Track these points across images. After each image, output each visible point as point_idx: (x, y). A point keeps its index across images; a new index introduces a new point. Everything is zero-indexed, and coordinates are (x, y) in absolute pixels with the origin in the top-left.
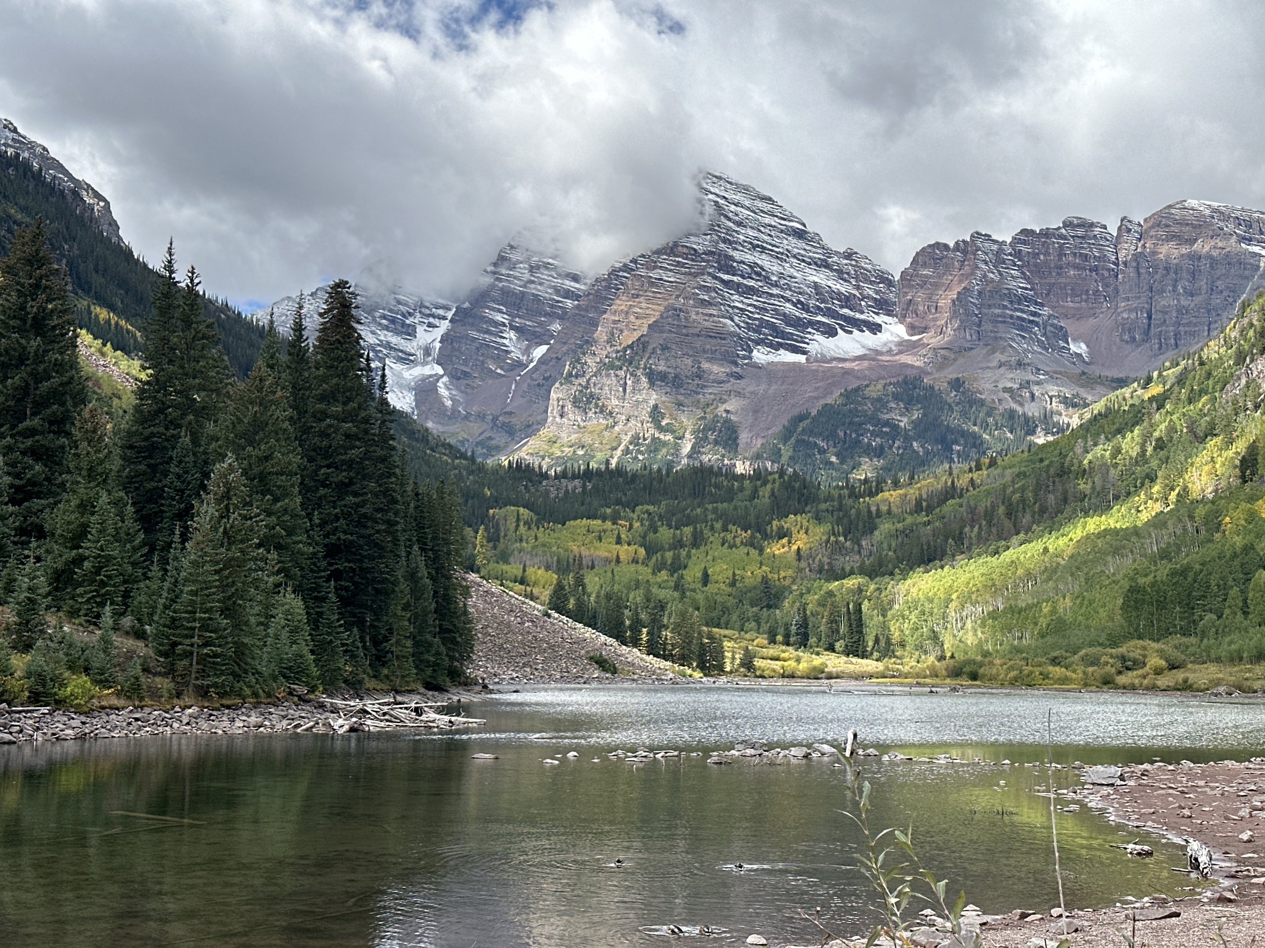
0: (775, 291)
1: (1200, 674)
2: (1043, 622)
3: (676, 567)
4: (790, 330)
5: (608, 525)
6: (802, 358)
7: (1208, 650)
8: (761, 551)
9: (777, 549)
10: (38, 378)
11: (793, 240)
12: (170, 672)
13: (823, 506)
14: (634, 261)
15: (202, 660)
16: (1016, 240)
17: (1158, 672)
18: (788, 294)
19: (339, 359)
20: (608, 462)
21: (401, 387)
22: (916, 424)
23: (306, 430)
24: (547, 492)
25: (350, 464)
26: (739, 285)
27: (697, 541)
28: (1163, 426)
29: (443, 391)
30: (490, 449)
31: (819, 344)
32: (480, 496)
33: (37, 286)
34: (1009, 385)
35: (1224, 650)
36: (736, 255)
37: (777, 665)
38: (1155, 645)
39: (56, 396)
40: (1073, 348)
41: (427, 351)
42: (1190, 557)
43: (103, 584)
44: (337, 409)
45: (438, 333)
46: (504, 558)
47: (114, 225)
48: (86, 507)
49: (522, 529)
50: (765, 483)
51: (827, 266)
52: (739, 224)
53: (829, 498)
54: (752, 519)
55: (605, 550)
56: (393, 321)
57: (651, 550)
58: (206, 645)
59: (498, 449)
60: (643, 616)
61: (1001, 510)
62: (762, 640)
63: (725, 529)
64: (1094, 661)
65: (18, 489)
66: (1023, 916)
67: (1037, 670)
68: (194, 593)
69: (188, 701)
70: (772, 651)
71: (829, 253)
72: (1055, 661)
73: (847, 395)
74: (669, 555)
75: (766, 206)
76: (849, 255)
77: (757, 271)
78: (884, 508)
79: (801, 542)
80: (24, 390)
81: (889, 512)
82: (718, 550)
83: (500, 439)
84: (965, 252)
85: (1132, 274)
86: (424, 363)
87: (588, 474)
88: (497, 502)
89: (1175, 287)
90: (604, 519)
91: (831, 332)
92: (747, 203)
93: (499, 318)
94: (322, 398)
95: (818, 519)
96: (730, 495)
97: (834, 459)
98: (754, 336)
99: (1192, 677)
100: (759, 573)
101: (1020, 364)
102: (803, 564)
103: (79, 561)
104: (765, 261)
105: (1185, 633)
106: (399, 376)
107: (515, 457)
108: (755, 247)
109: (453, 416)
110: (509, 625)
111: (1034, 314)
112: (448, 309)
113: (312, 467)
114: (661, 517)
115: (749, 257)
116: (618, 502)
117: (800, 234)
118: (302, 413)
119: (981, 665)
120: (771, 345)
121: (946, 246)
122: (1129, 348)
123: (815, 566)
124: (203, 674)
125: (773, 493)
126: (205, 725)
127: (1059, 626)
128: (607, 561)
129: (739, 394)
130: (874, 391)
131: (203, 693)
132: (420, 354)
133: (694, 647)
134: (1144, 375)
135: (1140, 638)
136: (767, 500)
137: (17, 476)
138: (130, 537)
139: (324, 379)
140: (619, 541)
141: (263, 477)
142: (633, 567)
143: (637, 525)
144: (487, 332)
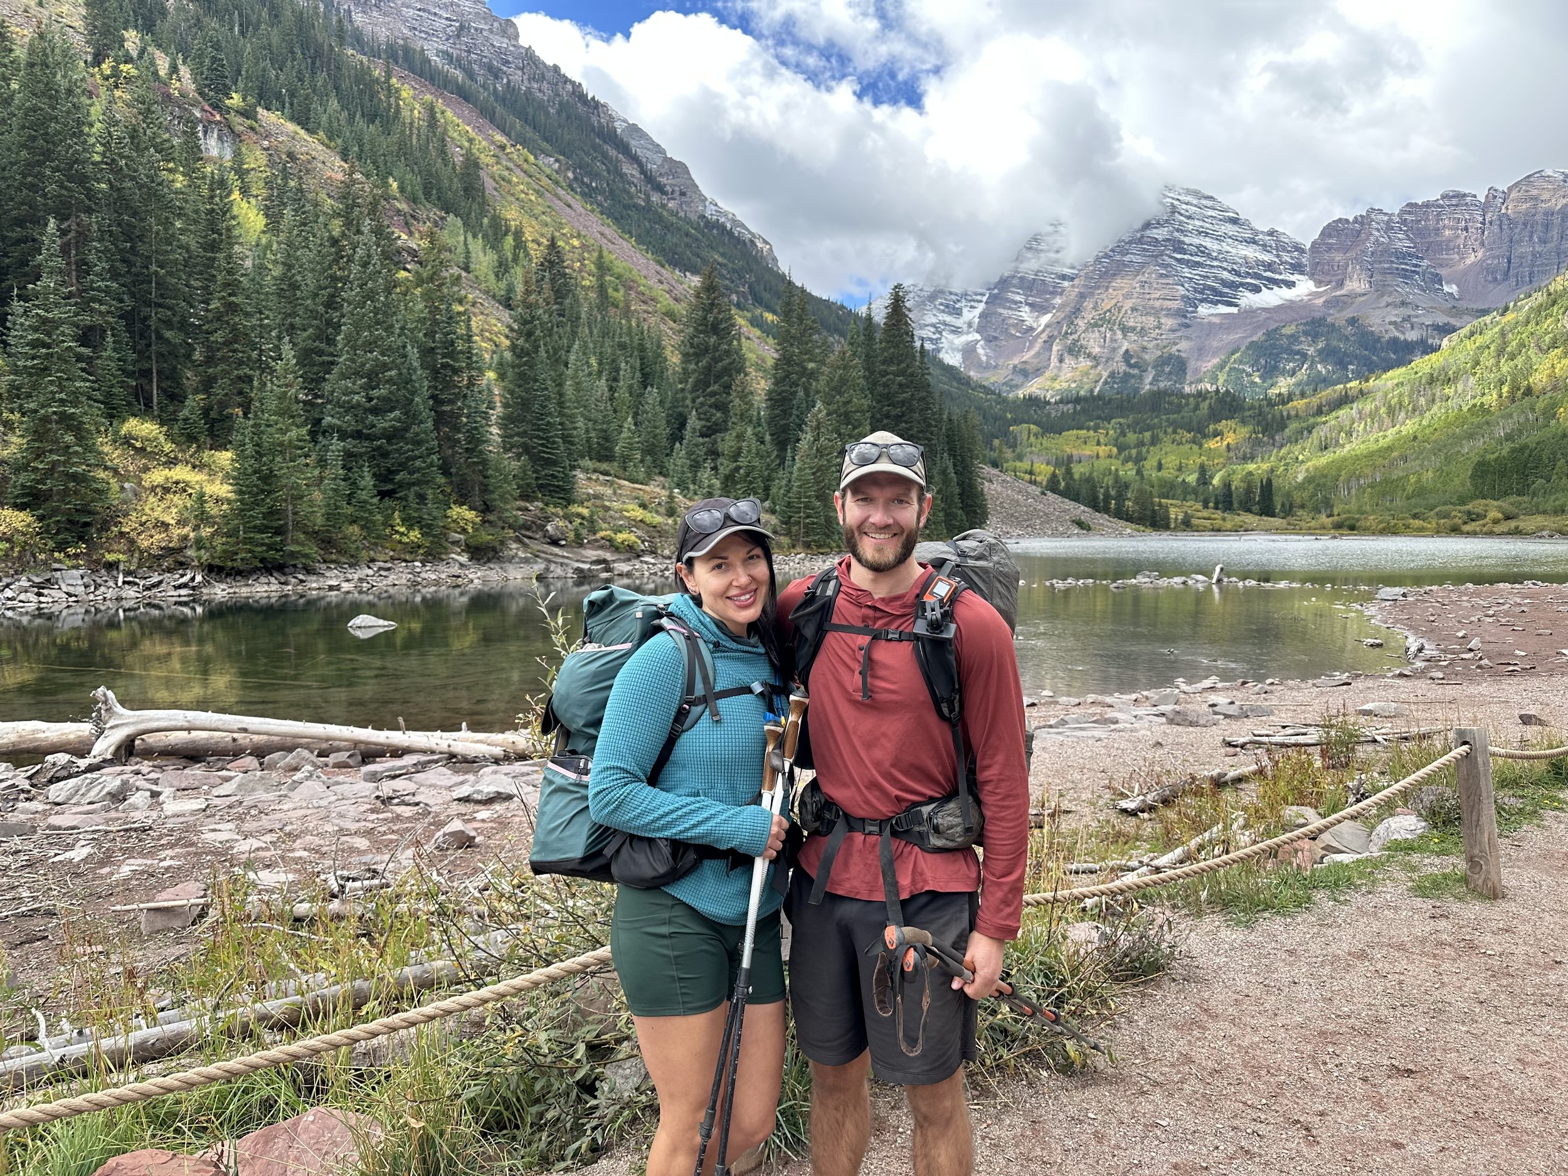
0: (1215, 263)
1: (1528, 523)
2: (1410, 489)
3: (1139, 459)
4: (1226, 290)
5: (1091, 433)
6: (1234, 310)
7: (1537, 506)
8: (1201, 446)
9: (1212, 444)
10: (716, 360)
11: (1229, 226)
12: (788, 533)
13: (1247, 413)
14: (1112, 250)
15: (806, 526)
16: (1403, 212)
17: (1496, 522)
18: (1225, 265)
19: (894, 336)
20: (1092, 391)
21: (953, 349)
22: (1320, 352)
23: (875, 384)
24: (1049, 414)
25: (903, 403)
26: (1188, 261)
27: (1154, 441)
28: (1514, 343)
29: (980, 351)
30: (1011, 387)
31: (1248, 299)
32: (1003, 418)
33: (712, 304)
34: (1393, 319)
35: (1549, 506)
36: (1187, 240)
37: (1207, 523)
38: (1495, 503)
39: (727, 371)
40: (1446, 288)
41: (970, 325)
42: (1530, 439)
43: (751, 482)
44: (893, 368)
45: (977, 312)
46: (1020, 458)
47: (775, 260)
48: (740, 437)
49: (1032, 439)
50: (1205, 399)
51: (1255, 242)
52: (1189, 217)
53: (1252, 407)
54: (1195, 424)
55: (1088, 451)
56: (947, 306)
57: (1121, 448)
58: (808, 517)
59: (1017, 387)
60: (1113, 493)
61: (1383, 410)
62: (1199, 506)
63: (1175, 432)
64: (1446, 516)
65: (709, 428)
66: (1244, 683)
67: (1401, 523)
68: (800, 487)
69: (799, 550)
70: (1205, 514)
71: (1256, 233)
72: (1415, 516)
73: (1268, 334)
74: (1134, 452)
75: (1209, 203)
76: (1271, 233)
77: (1202, 250)
78: (1293, 413)
79: (1230, 439)
80: (709, 368)
81: (1297, 416)
82: (1168, 447)
83: (1018, 380)
84: (1362, 224)
85: (1496, 229)
86: (968, 333)
87: (1078, 400)
88: (1016, 421)
89: (1531, 237)
90: (1088, 429)
91: (1256, 290)
92: (1195, 202)
93: (1018, 298)
94: (884, 362)
95: (1243, 422)
96: (1179, 408)
97: (1257, 380)
98: (1199, 296)
99: (1522, 525)
100: (1199, 461)
101: (1403, 304)
102: (1232, 454)
103: (738, 469)
104: (1208, 243)
105: (1520, 493)
106: (952, 343)
107: (1027, 392)
108: (1200, 233)
109: (987, 367)
110: (1017, 501)
111: (1416, 266)
112: (983, 295)
113: (878, 406)
114: (1129, 426)
115: (1196, 241)
116: (1099, 418)
117: (1234, 221)
118: (872, 373)
119: (1358, 520)
120: (1212, 302)
121: (1347, 221)
122: (1491, 286)
123: (1240, 455)
124: (807, 534)
125: (1210, 406)
126: (807, 564)
127: (1421, 491)
128: (1091, 457)
129: (1188, 338)
130: (1288, 331)
131: (807, 546)
132: (965, 327)
133: (1148, 513)
134: (1502, 305)
135: (1484, 498)
136: (1206, 411)
137: (708, 420)
138: (769, 454)
139: (884, 350)
140: (1098, 444)
141: (846, 414)
142: (1108, 461)
143: (1111, 432)
144: (1010, 308)
